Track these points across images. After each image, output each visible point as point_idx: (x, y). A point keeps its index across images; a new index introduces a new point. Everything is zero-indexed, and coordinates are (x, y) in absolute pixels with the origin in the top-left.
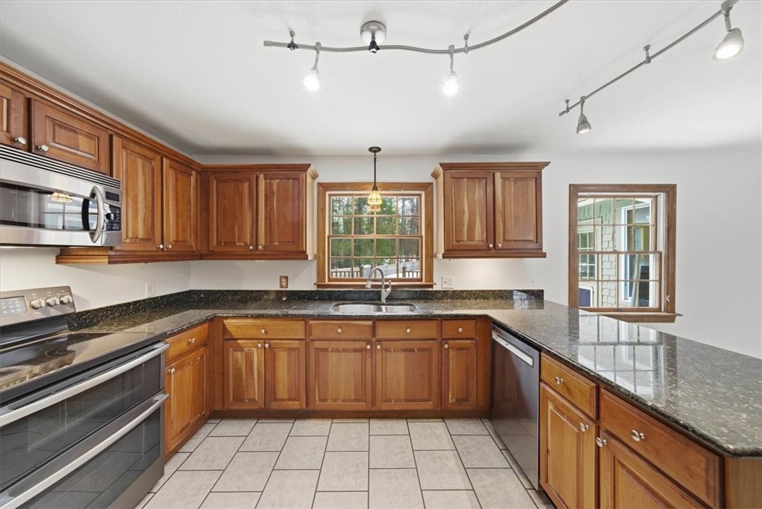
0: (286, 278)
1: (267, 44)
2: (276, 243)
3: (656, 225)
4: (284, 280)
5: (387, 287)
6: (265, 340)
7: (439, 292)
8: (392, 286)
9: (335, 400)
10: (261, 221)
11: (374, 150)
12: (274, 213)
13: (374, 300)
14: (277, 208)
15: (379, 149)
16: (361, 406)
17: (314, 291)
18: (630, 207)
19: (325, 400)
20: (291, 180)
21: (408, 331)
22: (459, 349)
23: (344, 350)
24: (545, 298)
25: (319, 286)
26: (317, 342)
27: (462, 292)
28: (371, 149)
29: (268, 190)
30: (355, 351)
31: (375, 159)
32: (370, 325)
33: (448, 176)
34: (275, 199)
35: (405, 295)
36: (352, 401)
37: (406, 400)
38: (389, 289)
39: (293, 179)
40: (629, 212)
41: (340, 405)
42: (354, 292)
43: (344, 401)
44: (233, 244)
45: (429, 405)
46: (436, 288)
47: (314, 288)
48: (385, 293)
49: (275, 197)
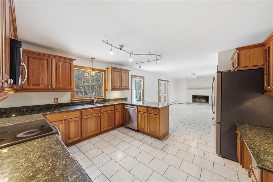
0: (57, 99)
1: (102, 41)
2: (61, 86)
3: (142, 84)
4: (56, 100)
5: (95, 99)
6: (65, 120)
7: (107, 100)
8: (97, 99)
9: (89, 133)
10: (54, 77)
11: (93, 58)
12: (60, 74)
13: (91, 103)
14: (62, 72)
15: (94, 58)
16: (97, 132)
17: (70, 103)
18: (136, 79)
19: (87, 134)
20: (67, 63)
21: (108, 109)
22: (118, 111)
23: (92, 117)
24: (128, 99)
25: (71, 101)
26: (84, 117)
27: (113, 99)
28: (91, 58)
29: (57, 65)
30: (95, 117)
31: (93, 61)
32: (99, 109)
33: (113, 70)
34: (60, 69)
35: (99, 101)
36: (95, 131)
37: (108, 127)
38: (96, 100)
39: (68, 63)
40: (136, 80)
41: (92, 133)
42: (85, 102)
43: (92, 132)
44: (39, 85)
45: (112, 126)
46: (107, 99)
47: (70, 102)
48: (95, 101)
49: (60, 68)
